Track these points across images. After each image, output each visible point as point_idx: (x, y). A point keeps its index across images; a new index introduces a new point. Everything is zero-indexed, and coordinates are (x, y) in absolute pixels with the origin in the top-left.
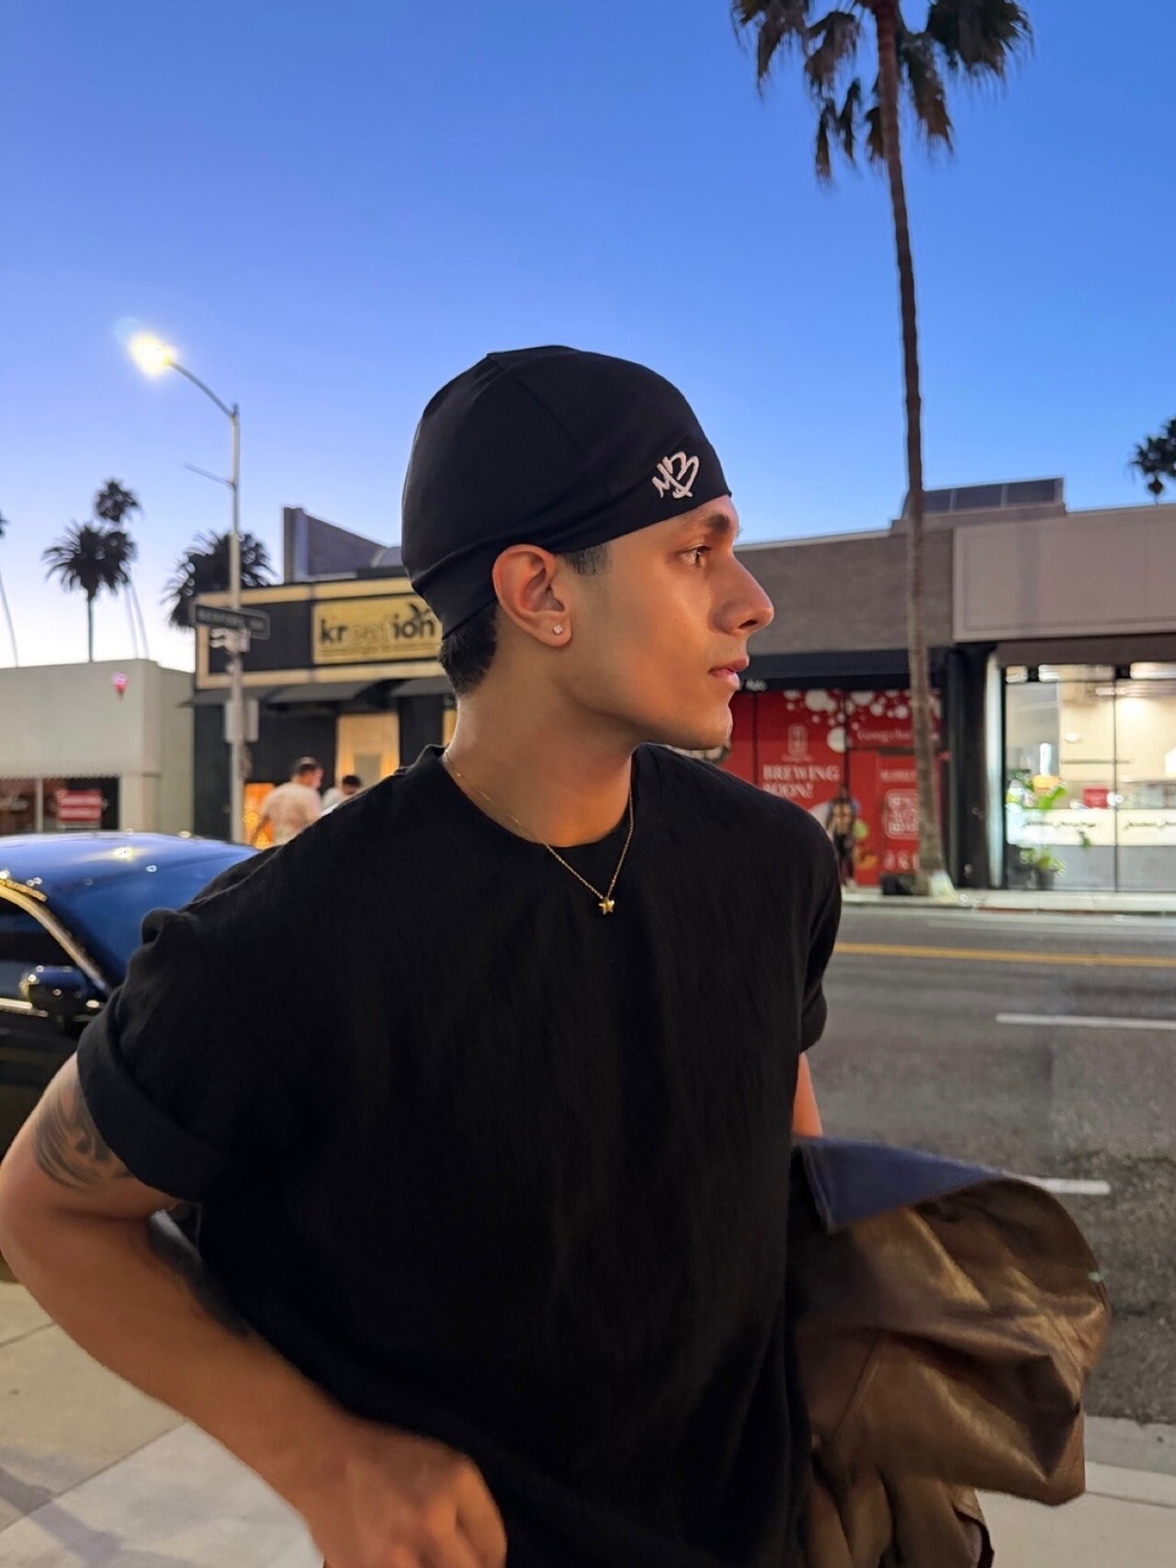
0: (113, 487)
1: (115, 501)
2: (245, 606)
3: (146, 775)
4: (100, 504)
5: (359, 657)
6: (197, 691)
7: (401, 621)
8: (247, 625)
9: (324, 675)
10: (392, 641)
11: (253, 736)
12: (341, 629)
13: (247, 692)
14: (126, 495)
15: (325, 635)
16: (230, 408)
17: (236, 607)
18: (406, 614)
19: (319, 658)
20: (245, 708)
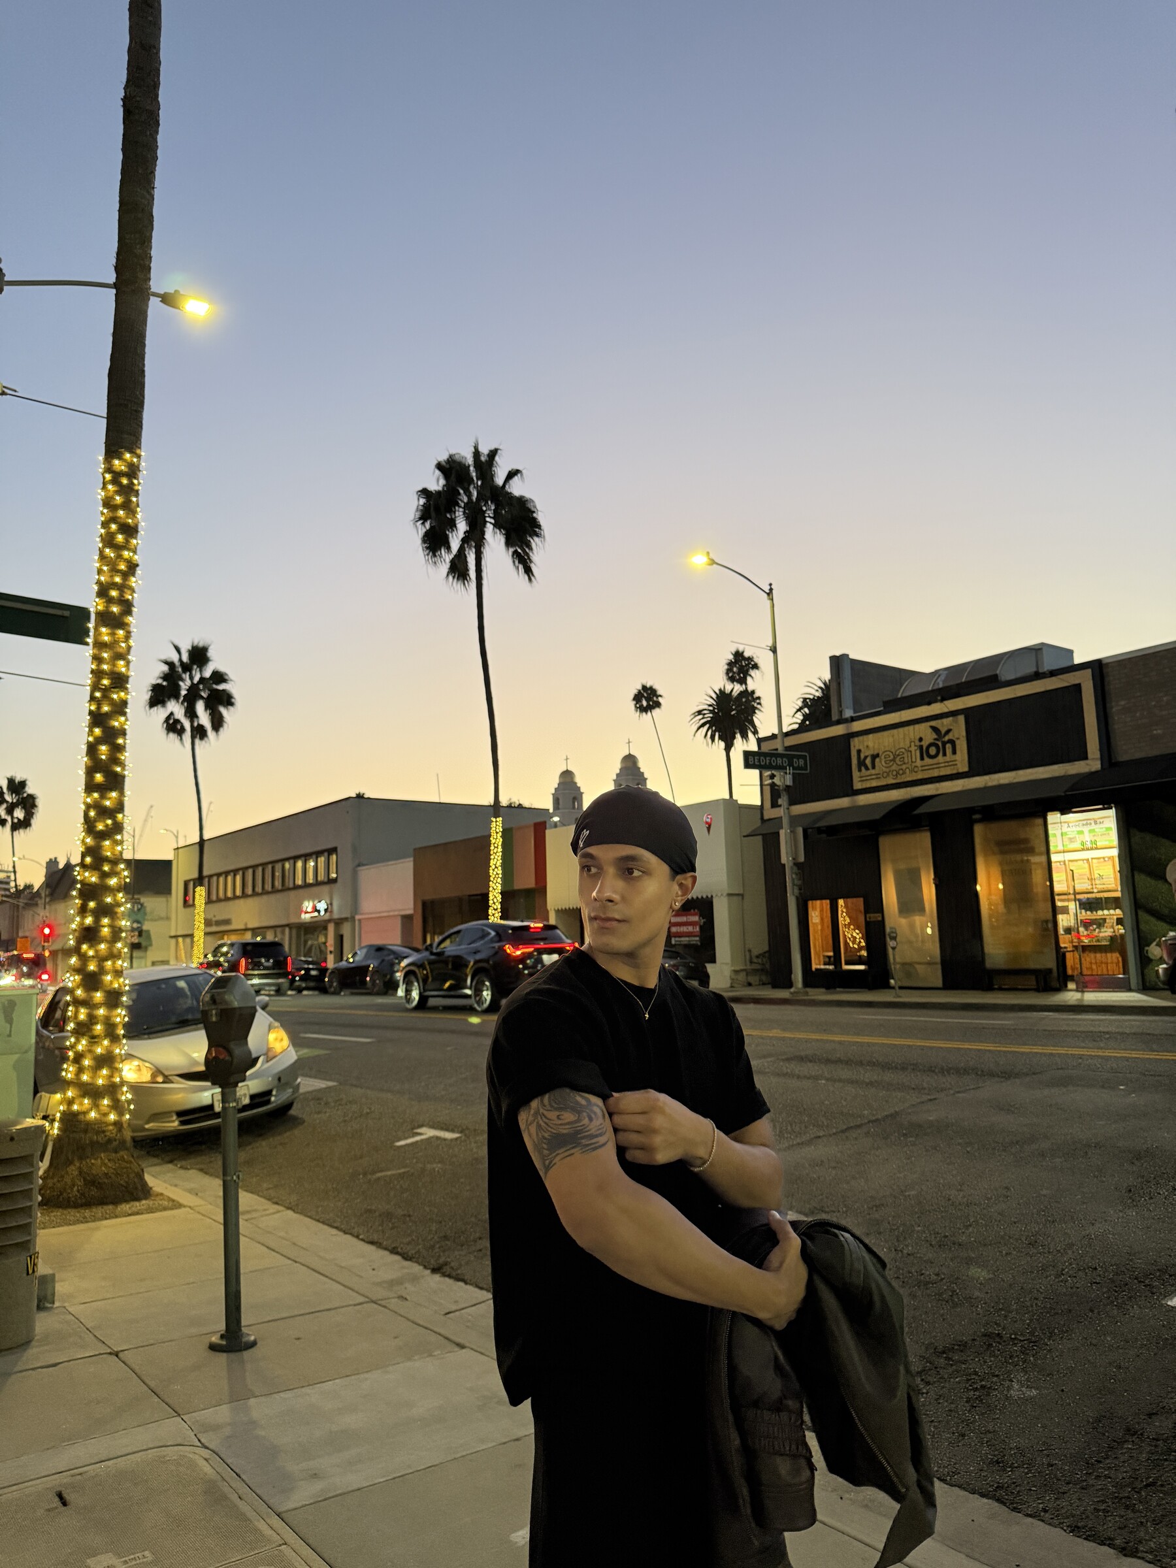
0: (738, 655)
1: (741, 666)
2: (787, 748)
3: (729, 895)
4: (728, 671)
5: (891, 781)
6: (763, 820)
7: (925, 744)
8: (791, 764)
9: (863, 799)
10: (919, 763)
11: (802, 859)
12: (875, 757)
13: (794, 821)
14: (750, 659)
15: (862, 764)
16: (767, 589)
17: (781, 750)
18: (929, 737)
19: (858, 785)
20: (793, 832)
